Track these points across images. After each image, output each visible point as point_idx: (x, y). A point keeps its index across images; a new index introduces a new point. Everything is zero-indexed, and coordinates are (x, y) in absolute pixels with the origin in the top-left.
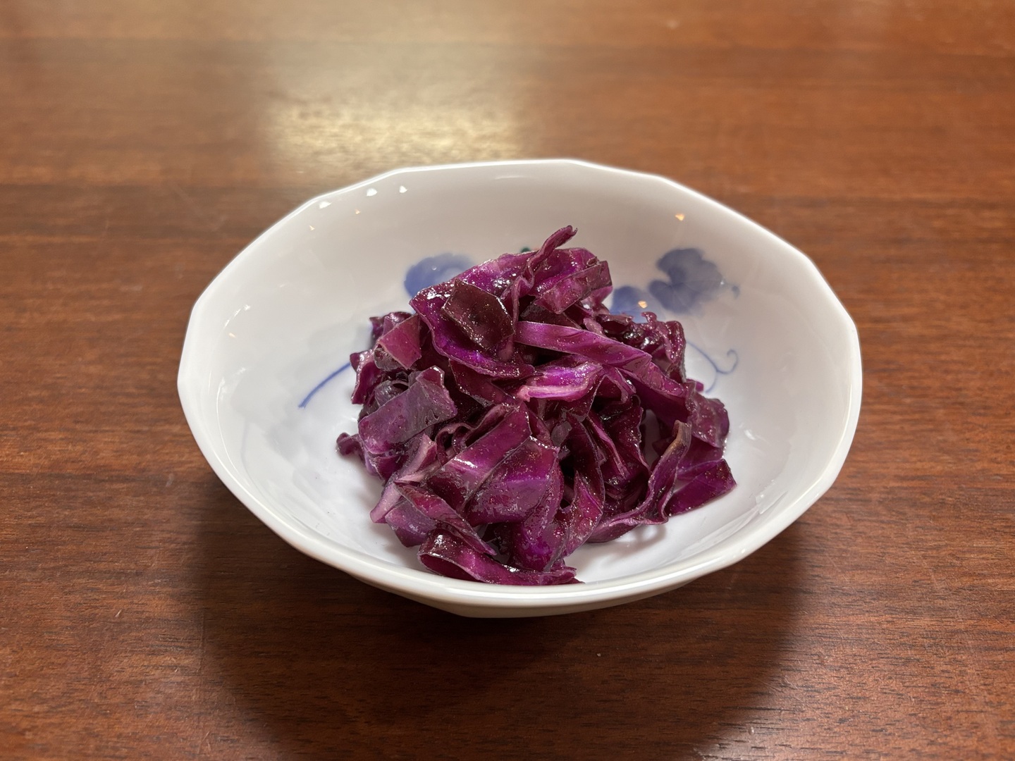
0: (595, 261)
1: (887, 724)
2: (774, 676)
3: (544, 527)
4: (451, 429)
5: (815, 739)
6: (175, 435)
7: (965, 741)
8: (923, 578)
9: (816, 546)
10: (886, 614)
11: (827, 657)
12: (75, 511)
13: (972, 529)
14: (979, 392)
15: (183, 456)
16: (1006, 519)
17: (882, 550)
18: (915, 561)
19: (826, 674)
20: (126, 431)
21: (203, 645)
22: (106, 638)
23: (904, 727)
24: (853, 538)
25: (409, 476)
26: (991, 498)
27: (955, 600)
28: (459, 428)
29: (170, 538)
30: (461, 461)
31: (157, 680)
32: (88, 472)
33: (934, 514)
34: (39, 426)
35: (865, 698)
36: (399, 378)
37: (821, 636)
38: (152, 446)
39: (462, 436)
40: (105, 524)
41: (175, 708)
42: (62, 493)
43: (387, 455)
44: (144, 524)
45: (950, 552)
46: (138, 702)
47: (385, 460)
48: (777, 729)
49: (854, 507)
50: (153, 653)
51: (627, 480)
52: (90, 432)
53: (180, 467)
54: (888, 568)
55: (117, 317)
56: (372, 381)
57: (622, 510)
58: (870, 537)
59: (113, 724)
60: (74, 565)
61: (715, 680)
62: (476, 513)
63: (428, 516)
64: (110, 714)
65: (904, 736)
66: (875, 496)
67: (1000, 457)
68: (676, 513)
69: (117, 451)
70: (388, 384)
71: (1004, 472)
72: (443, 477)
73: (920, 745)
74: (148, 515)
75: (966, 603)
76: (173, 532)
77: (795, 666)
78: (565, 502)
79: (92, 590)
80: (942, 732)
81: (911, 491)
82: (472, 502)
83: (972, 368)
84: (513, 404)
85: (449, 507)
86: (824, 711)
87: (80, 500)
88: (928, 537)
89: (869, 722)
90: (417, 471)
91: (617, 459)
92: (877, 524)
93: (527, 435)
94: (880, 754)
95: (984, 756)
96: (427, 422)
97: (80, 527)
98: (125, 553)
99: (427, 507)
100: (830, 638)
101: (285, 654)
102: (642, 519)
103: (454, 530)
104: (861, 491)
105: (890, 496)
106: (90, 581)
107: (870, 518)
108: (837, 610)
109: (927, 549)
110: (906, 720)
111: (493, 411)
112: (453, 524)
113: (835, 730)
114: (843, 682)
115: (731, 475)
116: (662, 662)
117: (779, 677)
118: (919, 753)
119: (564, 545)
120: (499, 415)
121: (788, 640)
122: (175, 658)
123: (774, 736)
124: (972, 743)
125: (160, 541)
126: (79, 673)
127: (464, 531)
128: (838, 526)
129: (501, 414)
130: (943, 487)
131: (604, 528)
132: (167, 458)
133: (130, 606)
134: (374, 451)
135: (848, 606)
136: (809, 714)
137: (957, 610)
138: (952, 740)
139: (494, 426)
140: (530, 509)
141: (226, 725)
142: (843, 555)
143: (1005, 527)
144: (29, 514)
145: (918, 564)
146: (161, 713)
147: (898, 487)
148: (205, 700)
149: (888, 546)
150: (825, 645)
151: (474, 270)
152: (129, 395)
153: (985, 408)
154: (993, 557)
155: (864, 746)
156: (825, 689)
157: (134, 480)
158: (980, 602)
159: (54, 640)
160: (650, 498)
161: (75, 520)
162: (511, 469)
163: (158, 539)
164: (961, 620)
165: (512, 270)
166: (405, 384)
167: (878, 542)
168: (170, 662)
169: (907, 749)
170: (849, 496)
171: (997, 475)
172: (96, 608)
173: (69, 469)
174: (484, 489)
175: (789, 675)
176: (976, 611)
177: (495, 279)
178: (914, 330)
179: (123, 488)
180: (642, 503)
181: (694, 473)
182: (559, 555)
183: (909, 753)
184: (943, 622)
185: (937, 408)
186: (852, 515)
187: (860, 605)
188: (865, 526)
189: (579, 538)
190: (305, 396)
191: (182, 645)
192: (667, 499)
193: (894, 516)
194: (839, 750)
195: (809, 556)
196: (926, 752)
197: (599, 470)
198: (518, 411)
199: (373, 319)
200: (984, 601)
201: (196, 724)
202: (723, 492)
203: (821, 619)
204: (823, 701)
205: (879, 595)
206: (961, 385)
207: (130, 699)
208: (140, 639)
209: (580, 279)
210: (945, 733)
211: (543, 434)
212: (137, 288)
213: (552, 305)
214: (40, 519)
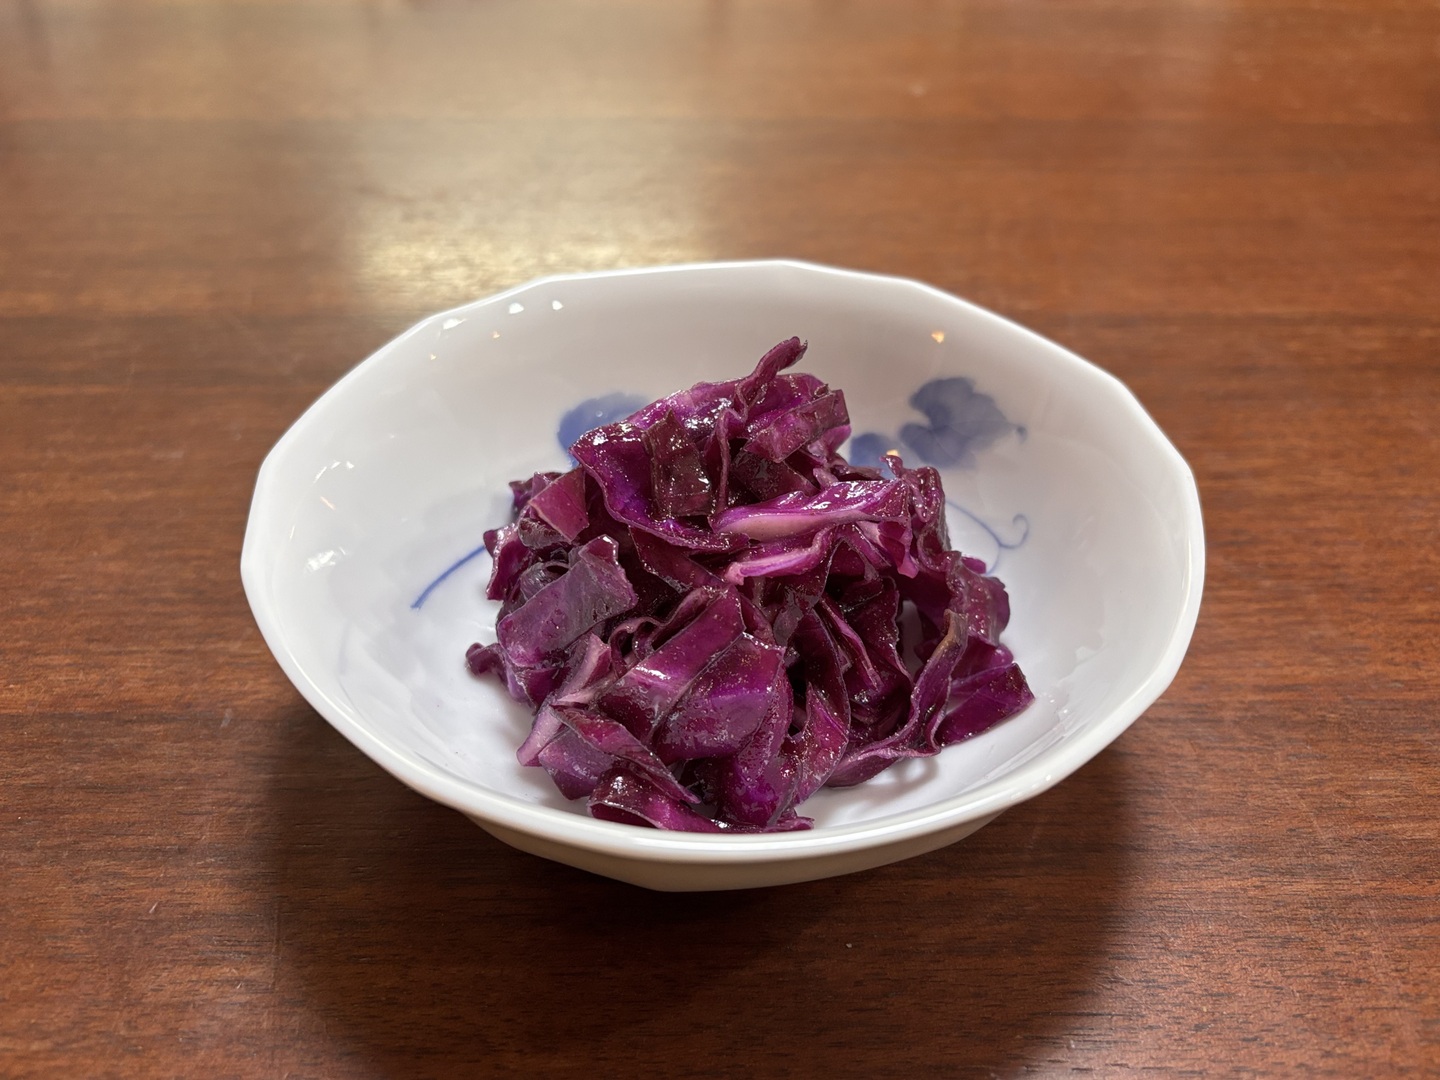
0: (825, 390)
1: (1262, 1031)
2: (1100, 968)
3: (766, 762)
4: (630, 627)
5: (1162, 1054)
6: (234, 656)
7: (1373, 1050)
8: (1302, 825)
9: (1147, 785)
10: (1253, 876)
11: (1172, 939)
12: (89, 765)
13: (1366, 756)
14: (1364, 570)
15: (245, 684)
16: (1412, 741)
17: (1242, 789)
18: (1289, 802)
19: (1172, 962)
20: (161, 652)
21: (278, 950)
22: (136, 944)
23: (1287, 1033)
24: (1200, 772)
25: (571, 696)
26: (1390, 713)
27: (1349, 855)
28: (642, 624)
29: (228, 799)
30: (646, 670)
31: (211, 1000)
32: (108, 711)
33: (1311, 736)
34: (35, 647)
35: (1230, 996)
36: (554, 557)
37: (1163, 909)
38: (200, 671)
39: (646, 636)
40: (134, 783)
41: (238, 1040)
42: (70, 741)
43: (539, 669)
44: (190, 781)
45: (1338, 788)
46: (184, 1033)
47: (538, 675)
48: (1108, 1042)
49: (1199, 730)
50: (205, 963)
51: (882, 696)
52: (111, 653)
53: (241, 699)
54: (1252, 813)
55: (148, 494)
56: (515, 567)
57: (876, 738)
58: (1224, 771)
59: (147, 1064)
60: (88, 841)
61: (1015, 976)
62: (669, 746)
63: (602, 749)
64: (144, 1051)
65: (1288, 1046)
66: (1228, 715)
67: (1399, 656)
68: (951, 741)
69: (148, 680)
70: (539, 567)
71: (1406, 677)
72: (622, 695)
73: (1311, 1058)
74: (196, 768)
75: (1364, 859)
76: (232, 790)
77: (1129, 953)
78: (794, 729)
79: (115, 875)
80: (1341, 1038)
81: (1278, 706)
82: (663, 729)
83: (1352, 538)
84: (718, 587)
85: (630, 735)
86: (1172, 1015)
87: (97, 750)
88: (1305, 769)
89: (1236, 1028)
90: (584, 687)
91: (866, 663)
92: (1233, 753)
93: (738, 631)
94: (1255, 1073)
95: (1402, 1071)
96: (595, 617)
97: (95, 788)
98: (162, 822)
99: (599, 737)
100: (1175, 912)
101: (397, 958)
102: (903, 749)
103: (640, 768)
104: (1208, 708)
105: (1249, 714)
106: (112, 863)
107: (1222, 745)
108: (1183, 873)
109: (1305, 785)
110: (1289, 1024)
111: (690, 598)
112: (636, 761)
113: (1190, 1040)
114: (1197, 972)
115: (1026, 684)
116: (938, 952)
117: (1106, 969)
118: (1310, 1069)
119: (796, 788)
120: (699, 604)
121: (1117, 917)
122: (237, 969)
123: (1105, 1052)
124: (1383, 1053)
125: (213, 804)
126: (98, 994)
127: (652, 769)
128: (1179, 757)
129: (701, 601)
130: (1322, 699)
131: (850, 764)
132: (222, 687)
133: (169, 897)
134: (520, 662)
135: (1198, 867)
136: (1151, 1021)
137: (1351, 868)
138: (1356, 1050)
139: (691, 620)
140: (746, 737)
141: (313, 1062)
142: (1188, 797)
143: (1412, 752)
144: (22, 771)
145: (1294, 806)
146: (218, 1047)
147: (1261, 701)
148: (281, 1028)
149: (1251, 783)
150: (1169, 922)
151: (658, 405)
152: (165, 602)
153: (1374, 590)
154: (1398, 794)
155: (1232, 1062)
156: (1172, 983)
157: (174, 719)
158: (1384, 857)
159: (60, 948)
160: (915, 720)
161: (89, 777)
162: (717, 679)
163: (210, 800)
164: (1358, 882)
165: (711, 404)
166: (564, 565)
167: (1237, 777)
168: (229, 975)
169: (1293, 1063)
170: (1191, 715)
171: (1396, 681)
172: (120, 900)
173: (80, 707)
174: (680, 710)
175: (1121, 966)
176: (1378, 868)
177: (688, 417)
178: (1270, 488)
179: (158, 732)
180: (902, 728)
181: (974, 686)
182: (789, 803)
183: (1297, 1070)
184: (1332, 885)
185: (1308, 593)
186: (1197, 741)
187: (1217, 865)
188: (1216, 755)
189: (817, 777)
190: (421, 593)
191: (247, 949)
192: (939, 721)
193: (1256, 740)
194: (1197, 1069)
195: (1140, 799)
196: (1320, 1068)
197: (841, 679)
198: (725, 597)
199: (514, 485)
200: (1389, 854)
201: (269, 1062)
202: (1016, 709)
203: (1160, 885)
204: (1171, 1001)
205: (1241, 850)
206: (1338, 561)
207: (171, 1029)
208: (186, 943)
209: (807, 414)
210: (1345, 1040)
211: (763, 630)
212: (177, 455)
213: (770, 450)
214: (38, 777)
